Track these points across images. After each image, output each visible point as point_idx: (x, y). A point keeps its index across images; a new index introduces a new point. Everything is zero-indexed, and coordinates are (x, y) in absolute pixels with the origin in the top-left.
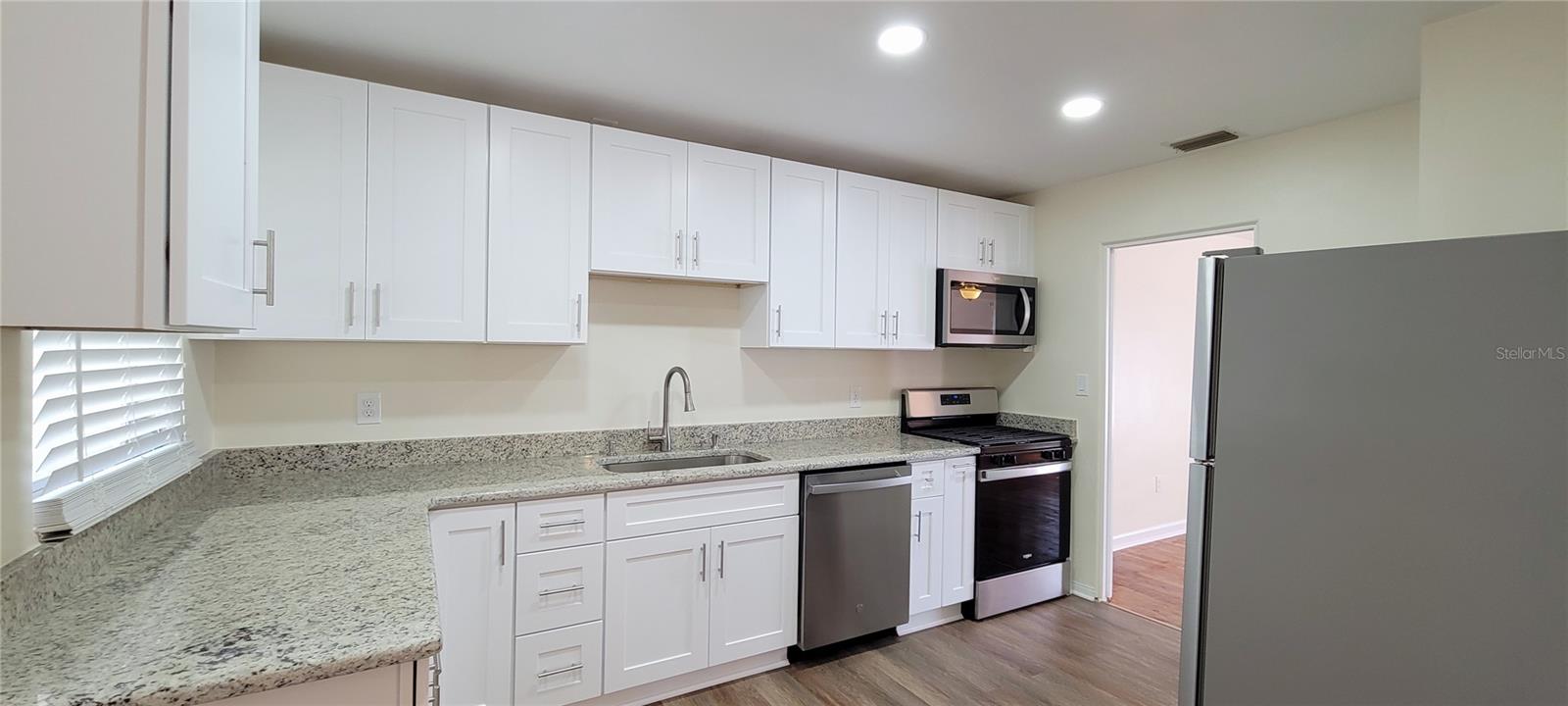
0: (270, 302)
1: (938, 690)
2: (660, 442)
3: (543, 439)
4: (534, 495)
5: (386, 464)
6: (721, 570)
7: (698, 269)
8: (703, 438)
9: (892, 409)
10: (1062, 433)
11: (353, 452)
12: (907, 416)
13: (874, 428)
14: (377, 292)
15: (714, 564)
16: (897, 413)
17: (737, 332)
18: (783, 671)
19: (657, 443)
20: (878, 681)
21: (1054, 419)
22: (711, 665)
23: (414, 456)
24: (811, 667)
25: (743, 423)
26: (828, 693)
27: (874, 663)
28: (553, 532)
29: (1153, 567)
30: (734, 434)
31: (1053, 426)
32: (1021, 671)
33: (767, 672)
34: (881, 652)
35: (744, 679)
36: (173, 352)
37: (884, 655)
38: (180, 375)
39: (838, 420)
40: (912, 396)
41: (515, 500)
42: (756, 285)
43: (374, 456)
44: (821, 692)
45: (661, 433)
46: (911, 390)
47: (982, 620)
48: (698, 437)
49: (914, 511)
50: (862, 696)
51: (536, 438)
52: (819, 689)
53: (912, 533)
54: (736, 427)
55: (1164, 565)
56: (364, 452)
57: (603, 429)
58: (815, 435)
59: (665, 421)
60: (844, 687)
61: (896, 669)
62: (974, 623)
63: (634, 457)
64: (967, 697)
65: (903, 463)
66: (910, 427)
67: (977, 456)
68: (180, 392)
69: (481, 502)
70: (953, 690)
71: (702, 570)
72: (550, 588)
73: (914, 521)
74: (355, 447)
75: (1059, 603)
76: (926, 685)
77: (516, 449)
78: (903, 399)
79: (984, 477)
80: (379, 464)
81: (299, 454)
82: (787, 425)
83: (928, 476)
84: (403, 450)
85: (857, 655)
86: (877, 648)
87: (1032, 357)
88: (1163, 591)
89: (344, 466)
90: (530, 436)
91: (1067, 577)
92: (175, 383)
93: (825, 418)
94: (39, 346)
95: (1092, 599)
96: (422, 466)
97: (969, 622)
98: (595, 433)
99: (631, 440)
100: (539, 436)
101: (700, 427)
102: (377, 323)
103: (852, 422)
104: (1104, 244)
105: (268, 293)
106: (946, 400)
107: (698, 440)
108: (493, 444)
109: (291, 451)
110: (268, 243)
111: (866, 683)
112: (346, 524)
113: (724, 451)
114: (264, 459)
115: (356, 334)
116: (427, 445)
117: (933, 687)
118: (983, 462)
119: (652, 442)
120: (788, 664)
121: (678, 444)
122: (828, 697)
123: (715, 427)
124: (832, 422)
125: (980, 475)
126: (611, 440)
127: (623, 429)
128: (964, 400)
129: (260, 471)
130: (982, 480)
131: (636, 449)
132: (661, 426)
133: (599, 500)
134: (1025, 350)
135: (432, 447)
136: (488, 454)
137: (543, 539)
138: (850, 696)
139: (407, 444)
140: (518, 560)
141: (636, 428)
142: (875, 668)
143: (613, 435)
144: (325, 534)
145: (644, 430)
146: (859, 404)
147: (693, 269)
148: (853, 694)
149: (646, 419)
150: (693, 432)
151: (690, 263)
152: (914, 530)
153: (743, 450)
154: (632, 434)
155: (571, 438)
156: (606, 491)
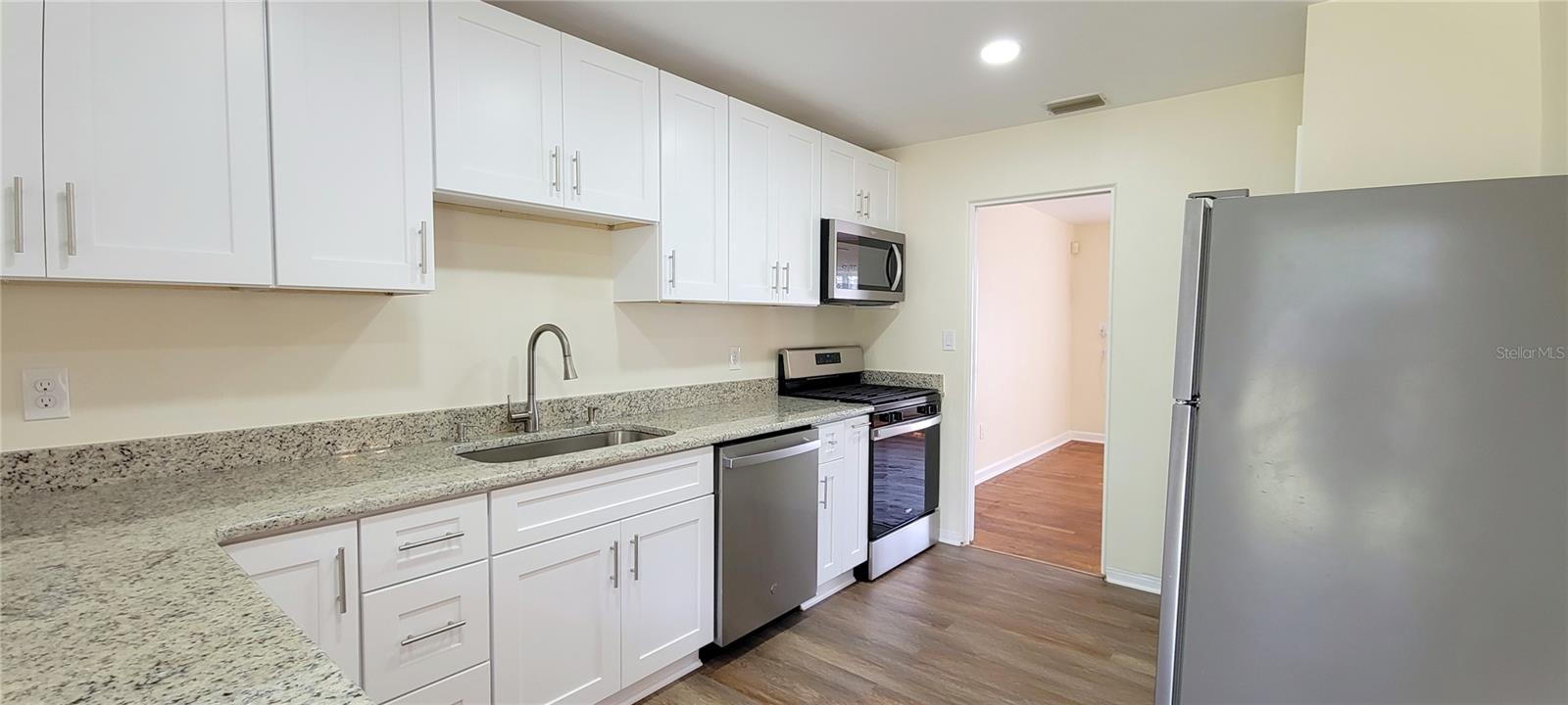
1: (869, 662)
2: (525, 420)
3: (359, 426)
4: (387, 505)
5: (85, 481)
6: (636, 571)
7: (579, 199)
8: (575, 412)
9: (770, 371)
10: (930, 387)
11: (21, 466)
12: (786, 378)
13: (754, 391)
15: (626, 564)
16: (773, 374)
17: (610, 284)
18: (698, 674)
19: (518, 421)
20: (805, 663)
21: (921, 374)
22: (623, 687)
23: (137, 466)
24: (728, 663)
25: (620, 392)
26: (762, 690)
27: (790, 644)
28: (415, 555)
29: (990, 507)
30: (611, 405)
31: (921, 381)
32: (934, 626)
33: (682, 679)
34: (795, 632)
35: (656, 693)
37: (798, 634)
39: (719, 384)
40: (789, 357)
41: (356, 516)
42: (644, 225)
43: (61, 471)
44: (751, 689)
45: (523, 409)
46: (789, 349)
47: (875, 580)
48: (569, 411)
49: (821, 478)
50: (797, 685)
51: (349, 426)
52: (747, 687)
53: (819, 500)
54: (612, 397)
55: (998, 504)
56: (42, 466)
57: (445, 409)
58: (696, 403)
59: (531, 392)
60: (774, 679)
61: (817, 647)
62: (869, 584)
63: (494, 442)
64: (899, 663)
65: (808, 427)
66: (790, 388)
67: (871, 415)
69: (302, 525)
70: (884, 659)
71: (613, 574)
72: (416, 632)
73: (821, 486)
74: (25, 458)
75: (931, 551)
76: (855, 658)
77: (316, 442)
78: (781, 359)
79: (876, 435)
80: (72, 482)
82: (668, 392)
83: (832, 439)
84: (117, 457)
85: (771, 640)
86: (788, 628)
87: (898, 313)
88: (1008, 528)
90: (338, 423)
91: (935, 527)
93: (707, 383)
95: (959, 544)
96: (154, 480)
97: (862, 584)
98: (434, 414)
99: (484, 420)
100: (352, 422)
101: (571, 399)
102: (69, 247)
103: (732, 386)
104: (970, 202)
106: (821, 359)
107: (568, 415)
108: (279, 437)
111: (793, 669)
112: (71, 592)
113: (604, 426)
116: (163, 447)
117: (863, 659)
118: (878, 420)
119: (516, 420)
120: (701, 664)
121: (544, 422)
122: (763, 695)
123: (588, 399)
124: (714, 387)
125: (873, 434)
126: (458, 423)
127: (472, 406)
128: (835, 358)
130: (876, 439)
131: (491, 431)
132: (526, 400)
133: (479, 502)
134: (892, 307)
135: (172, 449)
136: (271, 453)
137: (400, 566)
138: (785, 687)
139: (123, 448)
140: (365, 602)
141: (489, 404)
142: (796, 651)
143: (460, 415)
144: (41, 616)
145: (501, 407)
146: (738, 366)
147: (572, 199)
148: (787, 685)
149: (501, 389)
150: (562, 406)
151: (569, 191)
152: (821, 498)
153: (628, 424)
154: (485, 412)
155: (400, 422)
156: (489, 490)
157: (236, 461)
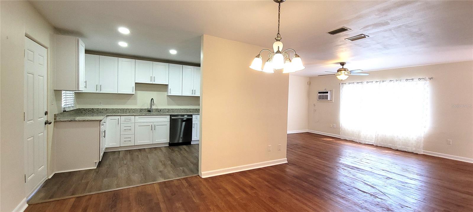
0: (86, 88)
2: (150, 111)
4: (123, 115)
5: (103, 112)
6: (155, 129)
7: (155, 82)
13: (195, 110)
14: (101, 86)
15: (153, 128)
17: (166, 93)
18: (167, 147)
22: (153, 143)
23: (107, 111)
24: (173, 146)
25: (167, 108)
28: (126, 121)
33: (164, 147)
35: (160, 147)
36: (73, 94)
38: (74, 97)
41: (120, 116)
42: (166, 85)
43: (101, 110)
45: (150, 109)
49: (193, 123)
54: (165, 109)
57: (140, 108)
58: (182, 111)
59: (151, 107)
65: (191, 115)
68: (74, 99)
69: (115, 115)
71: (151, 129)
72: (126, 129)
73: (193, 125)
74: (98, 109)
81: (90, 109)
83: (196, 117)
84: (106, 110)
85: (182, 146)
86: (186, 145)
89: (96, 112)
90: (127, 109)
92: (73, 98)
94: (63, 92)
98: (138, 109)
101: (158, 109)
102: (101, 90)
103: (190, 109)
105: (86, 87)
108: (121, 109)
109: (88, 109)
110: (86, 82)
114: (85, 110)
115: (98, 92)
120: (169, 145)
121: (154, 111)
123: (161, 109)
124: (185, 109)
129: (84, 112)
133: (134, 117)
135: (110, 110)
139: (106, 109)
140: (121, 124)
143: (142, 109)
145: (147, 109)
146: (192, 106)
149: (148, 107)
151: (153, 81)
154: (145, 109)
155: (134, 109)
156: (135, 115)
157: (116, 111)
